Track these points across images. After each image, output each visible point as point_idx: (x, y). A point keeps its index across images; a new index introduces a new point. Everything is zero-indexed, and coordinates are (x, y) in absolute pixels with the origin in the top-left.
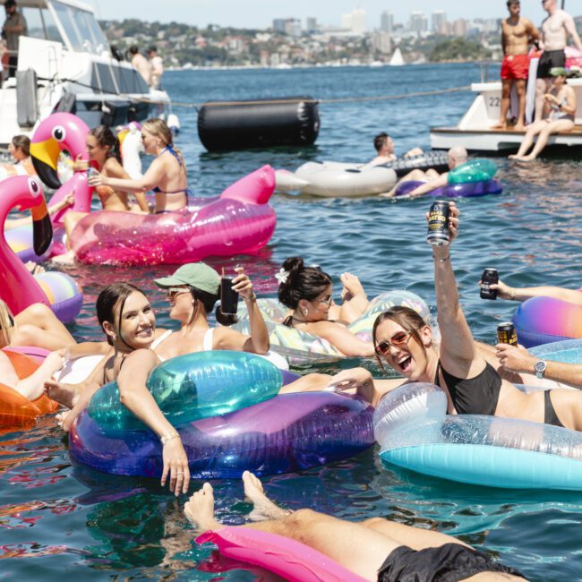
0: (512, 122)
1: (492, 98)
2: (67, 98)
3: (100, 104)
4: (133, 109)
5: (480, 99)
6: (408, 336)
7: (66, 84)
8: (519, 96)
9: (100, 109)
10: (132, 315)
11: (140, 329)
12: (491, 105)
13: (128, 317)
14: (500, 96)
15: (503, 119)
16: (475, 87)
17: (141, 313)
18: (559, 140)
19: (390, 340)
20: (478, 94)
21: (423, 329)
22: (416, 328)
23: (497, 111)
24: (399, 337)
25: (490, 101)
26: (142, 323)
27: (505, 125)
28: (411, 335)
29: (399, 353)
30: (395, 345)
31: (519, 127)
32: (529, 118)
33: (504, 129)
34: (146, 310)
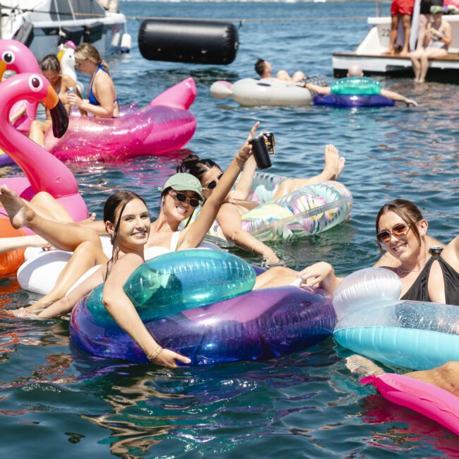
0: (399, 49)
1: (384, 30)
2: (25, 26)
3: (57, 29)
4: (88, 33)
5: (374, 30)
6: (408, 228)
7: (26, 15)
8: (405, 28)
9: (57, 34)
10: (130, 218)
11: (135, 231)
12: (383, 35)
13: (127, 220)
15: (391, 47)
16: (371, 20)
17: (138, 218)
18: (435, 65)
19: (391, 230)
20: (374, 26)
21: (420, 222)
22: (414, 221)
23: (387, 40)
24: (399, 228)
25: (382, 33)
26: (138, 227)
27: (393, 52)
28: (410, 227)
29: (397, 242)
30: (396, 235)
31: (404, 53)
32: (412, 46)
33: (393, 55)
34: (143, 216)
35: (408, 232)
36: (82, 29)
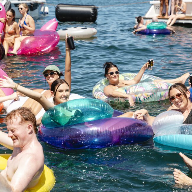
1: (157, 6)
4: (32, 6)
6: (182, 95)
8: (166, 6)
10: (61, 91)
11: (63, 97)
12: (157, 9)
13: (59, 91)
14: (160, 6)
16: (151, 2)
17: (64, 91)
18: (180, 21)
19: (175, 96)
20: (152, 5)
21: (187, 92)
22: (185, 92)
23: (158, 11)
24: (179, 95)
25: (156, 8)
26: (64, 95)
27: (161, 16)
28: (183, 94)
30: (177, 98)
32: (169, 13)
33: (161, 17)
34: (67, 91)
35: (183, 97)
36: (30, 4)
